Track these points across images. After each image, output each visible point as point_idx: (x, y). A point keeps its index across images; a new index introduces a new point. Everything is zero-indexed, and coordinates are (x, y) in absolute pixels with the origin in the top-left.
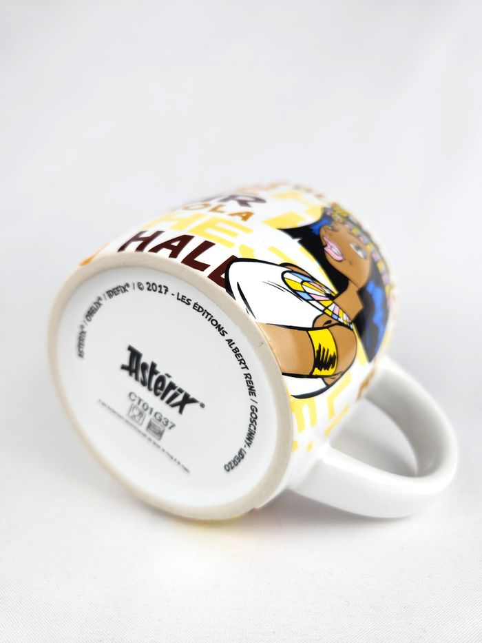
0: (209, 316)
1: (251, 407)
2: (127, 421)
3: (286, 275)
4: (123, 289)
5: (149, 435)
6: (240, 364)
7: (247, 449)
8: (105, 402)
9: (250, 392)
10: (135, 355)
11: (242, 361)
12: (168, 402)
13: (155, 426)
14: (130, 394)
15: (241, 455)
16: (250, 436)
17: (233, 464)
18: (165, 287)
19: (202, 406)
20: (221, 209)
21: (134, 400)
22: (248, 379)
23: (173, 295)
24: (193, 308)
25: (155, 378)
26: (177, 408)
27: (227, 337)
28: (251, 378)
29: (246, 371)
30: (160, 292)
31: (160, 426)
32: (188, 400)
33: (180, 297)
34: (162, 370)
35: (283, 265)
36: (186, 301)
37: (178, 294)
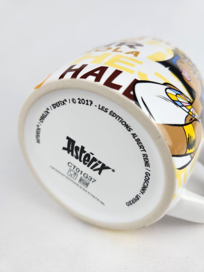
0: (120, 119)
1: (146, 173)
2: (67, 177)
3: (168, 91)
4: (62, 103)
5: (80, 185)
6: (140, 148)
7: (141, 195)
8: (54, 167)
9: (145, 165)
10: (71, 141)
11: (142, 147)
12: (92, 168)
13: (83, 180)
14: (69, 163)
15: (137, 198)
16: (144, 189)
17: (131, 202)
18: (90, 101)
19: (113, 171)
20: (119, 50)
21: (71, 167)
22: (145, 157)
23: (96, 106)
24: (110, 114)
25: (84, 155)
26: (98, 171)
27: (132, 132)
28: (147, 157)
29: (144, 153)
30: (87, 104)
31: (87, 180)
32: (104, 167)
33: (101, 107)
34: (88, 150)
35: (165, 84)
36: (104, 110)
37: (99, 105)
